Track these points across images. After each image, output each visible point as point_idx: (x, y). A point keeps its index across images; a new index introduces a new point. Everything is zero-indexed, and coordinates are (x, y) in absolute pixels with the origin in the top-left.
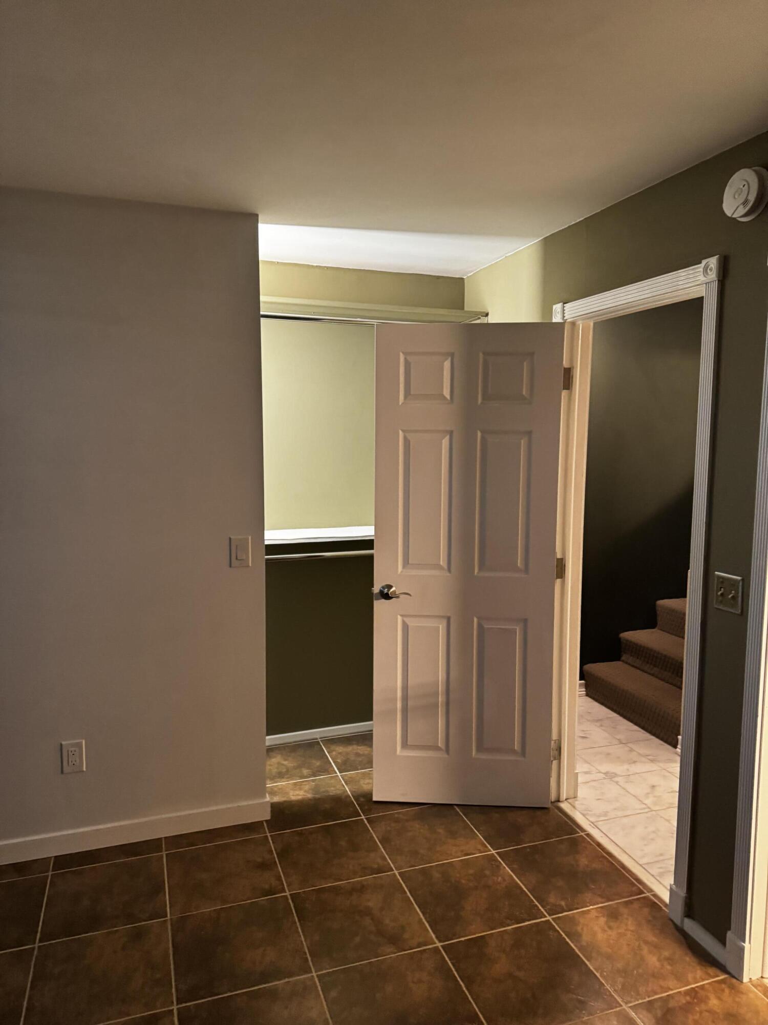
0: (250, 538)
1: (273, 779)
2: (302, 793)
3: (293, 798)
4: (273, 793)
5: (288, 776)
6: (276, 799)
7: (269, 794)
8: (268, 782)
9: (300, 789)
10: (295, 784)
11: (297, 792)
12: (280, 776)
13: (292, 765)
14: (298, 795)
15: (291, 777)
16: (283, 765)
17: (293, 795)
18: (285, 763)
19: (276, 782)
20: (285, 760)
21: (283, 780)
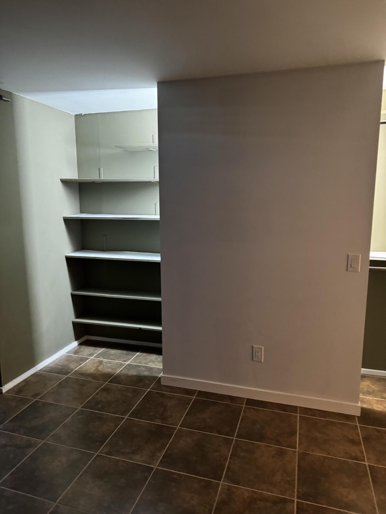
0: (360, 256)
1: (364, 393)
2: (381, 407)
3: (376, 409)
4: (363, 402)
5: (373, 395)
6: (365, 406)
7: (360, 401)
8: (361, 394)
9: (381, 405)
10: (378, 400)
11: (379, 406)
12: (369, 393)
13: (377, 389)
14: (379, 408)
15: (375, 396)
16: (371, 387)
17: (376, 407)
18: (373, 387)
19: (366, 396)
20: (373, 385)
21: (370, 396)
